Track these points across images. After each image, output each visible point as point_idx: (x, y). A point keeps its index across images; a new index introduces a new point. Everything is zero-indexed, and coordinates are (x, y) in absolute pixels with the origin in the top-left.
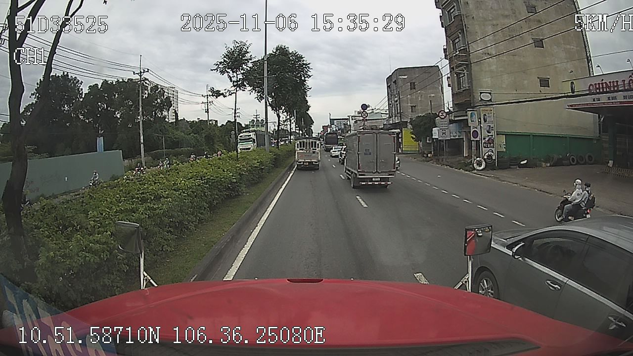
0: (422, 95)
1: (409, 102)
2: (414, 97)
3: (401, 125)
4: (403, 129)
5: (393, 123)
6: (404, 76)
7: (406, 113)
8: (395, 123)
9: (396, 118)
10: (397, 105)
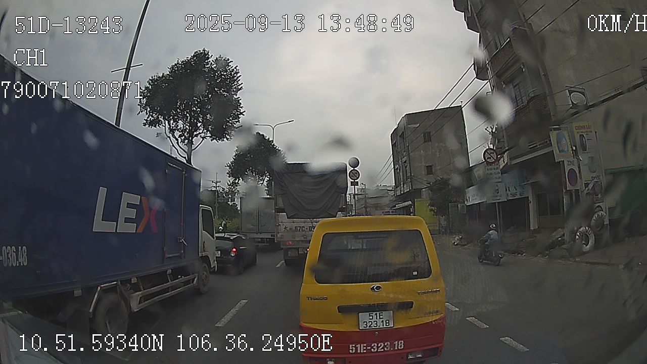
0: (440, 150)
1: (423, 160)
2: (430, 153)
3: (414, 194)
4: (415, 200)
5: (401, 194)
6: (415, 124)
7: (419, 177)
8: (404, 193)
9: (405, 186)
10: (406, 167)
